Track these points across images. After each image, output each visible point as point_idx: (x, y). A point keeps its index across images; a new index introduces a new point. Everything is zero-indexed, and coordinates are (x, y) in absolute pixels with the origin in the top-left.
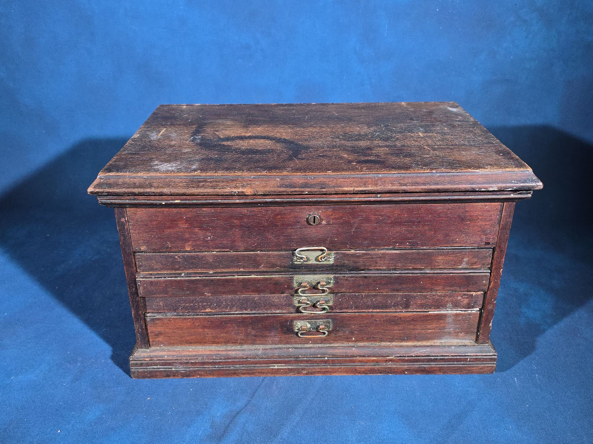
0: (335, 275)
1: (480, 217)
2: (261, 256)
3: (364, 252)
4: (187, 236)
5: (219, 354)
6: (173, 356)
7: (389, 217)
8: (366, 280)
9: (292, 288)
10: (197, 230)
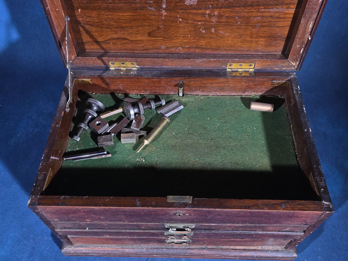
0: (194, 232)
1: (304, 217)
2: (142, 225)
3: (216, 224)
4: (86, 217)
5: (118, 251)
6: (89, 250)
7: (236, 215)
8: (216, 234)
9: (164, 235)
10: (92, 215)
